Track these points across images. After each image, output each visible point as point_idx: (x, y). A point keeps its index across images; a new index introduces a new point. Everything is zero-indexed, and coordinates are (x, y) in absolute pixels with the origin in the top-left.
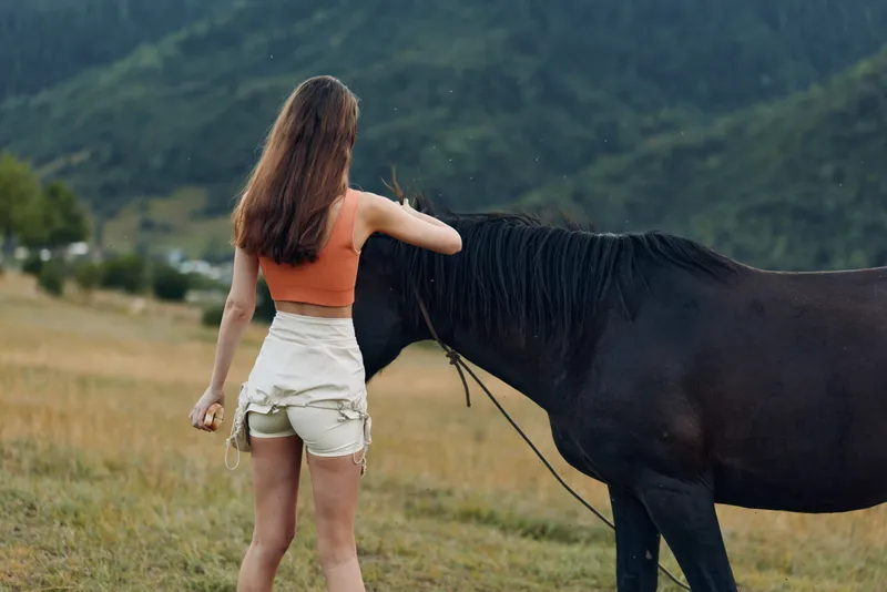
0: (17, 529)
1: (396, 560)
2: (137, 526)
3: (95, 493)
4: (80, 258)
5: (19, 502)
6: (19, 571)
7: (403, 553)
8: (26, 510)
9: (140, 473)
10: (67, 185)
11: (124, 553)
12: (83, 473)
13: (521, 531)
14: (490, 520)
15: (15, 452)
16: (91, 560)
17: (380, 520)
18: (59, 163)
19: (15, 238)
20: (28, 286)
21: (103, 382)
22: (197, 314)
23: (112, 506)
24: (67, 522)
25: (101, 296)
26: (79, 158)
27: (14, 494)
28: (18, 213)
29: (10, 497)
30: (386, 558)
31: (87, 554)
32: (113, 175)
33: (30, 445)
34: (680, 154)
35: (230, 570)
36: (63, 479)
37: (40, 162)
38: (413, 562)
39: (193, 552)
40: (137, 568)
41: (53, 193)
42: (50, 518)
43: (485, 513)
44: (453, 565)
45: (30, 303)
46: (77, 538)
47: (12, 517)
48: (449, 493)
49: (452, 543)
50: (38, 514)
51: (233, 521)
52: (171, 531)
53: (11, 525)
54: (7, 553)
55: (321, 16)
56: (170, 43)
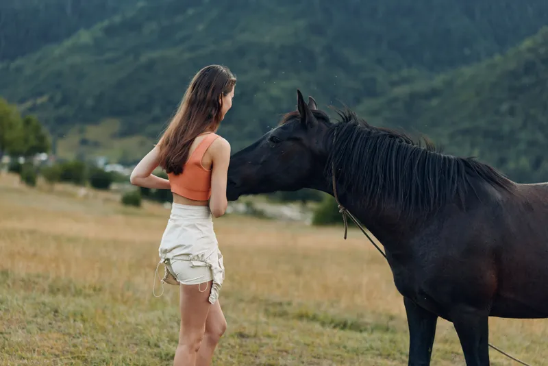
0: (50, 324)
1: (265, 340)
2: (117, 322)
4: (43, 162)
5: (48, 309)
6: (56, 346)
7: (269, 336)
8: (53, 313)
11: (113, 337)
12: (78, 293)
13: (333, 325)
14: (314, 318)
15: (41, 280)
16: (95, 340)
17: (253, 318)
18: (29, 104)
22: (118, 197)
24: (77, 319)
25: (59, 186)
27: (44, 304)
29: (43, 306)
30: (260, 339)
31: (92, 337)
34: (413, 96)
35: (174, 346)
38: (275, 341)
39: (152, 336)
40: (122, 344)
42: (68, 318)
43: (311, 313)
44: (297, 343)
46: (85, 329)
47: (46, 317)
48: (289, 304)
49: (294, 331)
50: (60, 315)
51: (170, 319)
52: (137, 325)
53: (47, 321)
54: (48, 337)
55: (191, 12)
56: (98, 29)
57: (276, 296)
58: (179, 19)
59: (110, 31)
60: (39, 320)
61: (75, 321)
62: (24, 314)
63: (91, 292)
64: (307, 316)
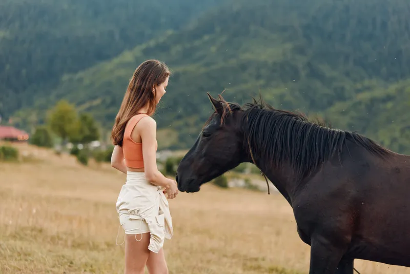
0: (64, 273)
3: (100, 256)
4: (97, 148)
5: (66, 260)
8: (69, 264)
10: (90, 115)
12: (95, 247)
14: (283, 272)
15: (64, 237)
18: (87, 105)
19: (67, 139)
20: (73, 161)
21: (106, 205)
23: (108, 263)
24: (88, 270)
25: (105, 166)
26: (97, 102)
27: (63, 257)
28: (69, 127)
29: (62, 258)
32: (112, 110)
33: (72, 234)
34: (373, 101)
36: (86, 250)
37: (79, 104)
41: (84, 118)
42: (79, 268)
43: (280, 268)
45: (73, 169)
47: (62, 267)
48: (263, 259)
50: (74, 266)
53: (62, 271)
55: (206, 38)
56: (138, 50)
57: (254, 252)
58: (197, 43)
59: (147, 52)
60: (56, 270)
61: (85, 271)
62: (45, 264)
63: (104, 246)
64: (277, 270)
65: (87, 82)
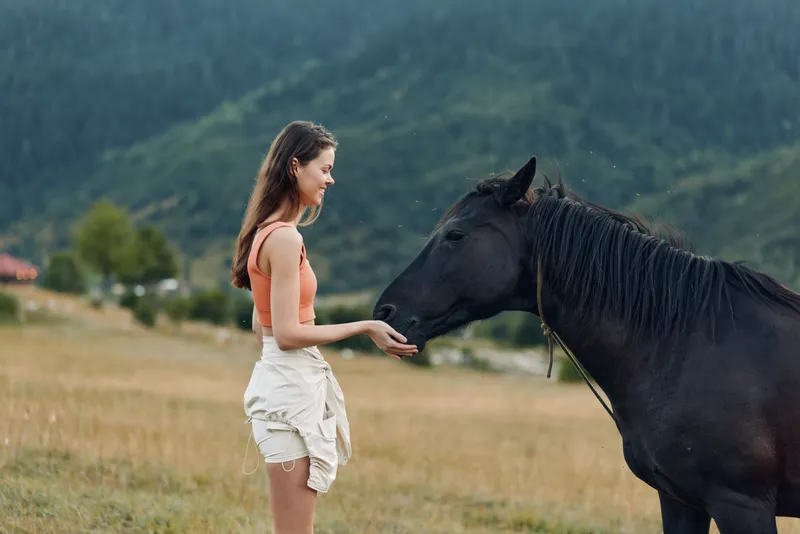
3: (185, 505)
4: (171, 293)
5: (118, 514)
8: (123, 521)
9: (225, 487)
10: (158, 228)
12: (174, 487)
14: (541, 528)
15: (113, 468)
18: (151, 209)
19: (114, 276)
20: (125, 319)
21: (192, 405)
23: (200, 517)
24: (160, 531)
25: (189, 327)
26: (169, 204)
27: (113, 507)
28: (115, 253)
29: (109, 509)
32: (199, 219)
33: (126, 463)
34: (710, 193)
36: (156, 492)
37: (135, 208)
41: (146, 235)
42: (145, 528)
43: (536, 523)
45: (127, 334)
47: (111, 527)
48: (503, 504)
50: (134, 524)
55: (383, 74)
56: (249, 100)
57: (484, 491)
58: (365, 84)
59: (267, 104)
62: (76, 522)
63: (191, 485)
64: (530, 525)
65: (150, 163)
